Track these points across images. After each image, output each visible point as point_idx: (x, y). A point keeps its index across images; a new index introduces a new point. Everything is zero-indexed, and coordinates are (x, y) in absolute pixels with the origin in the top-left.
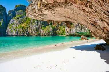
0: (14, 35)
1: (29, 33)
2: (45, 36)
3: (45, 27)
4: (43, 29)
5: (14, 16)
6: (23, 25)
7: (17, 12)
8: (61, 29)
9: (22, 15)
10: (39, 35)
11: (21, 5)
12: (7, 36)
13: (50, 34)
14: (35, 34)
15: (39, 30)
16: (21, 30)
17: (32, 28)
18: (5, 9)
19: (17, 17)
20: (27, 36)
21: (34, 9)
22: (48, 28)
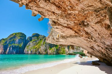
0: (29, 53)
1: (40, 52)
2: (51, 54)
3: (51, 48)
4: (50, 50)
5: (31, 40)
6: (36, 46)
7: (33, 38)
8: (62, 50)
9: (36, 40)
10: (47, 54)
11: (36, 34)
12: (24, 54)
13: (55, 53)
14: (44, 53)
15: (47, 50)
16: (34, 50)
17: (42, 48)
18: (26, 36)
19: (32, 41)
20: (38, 54)
21: (54, 38)
22: (53, 48)
